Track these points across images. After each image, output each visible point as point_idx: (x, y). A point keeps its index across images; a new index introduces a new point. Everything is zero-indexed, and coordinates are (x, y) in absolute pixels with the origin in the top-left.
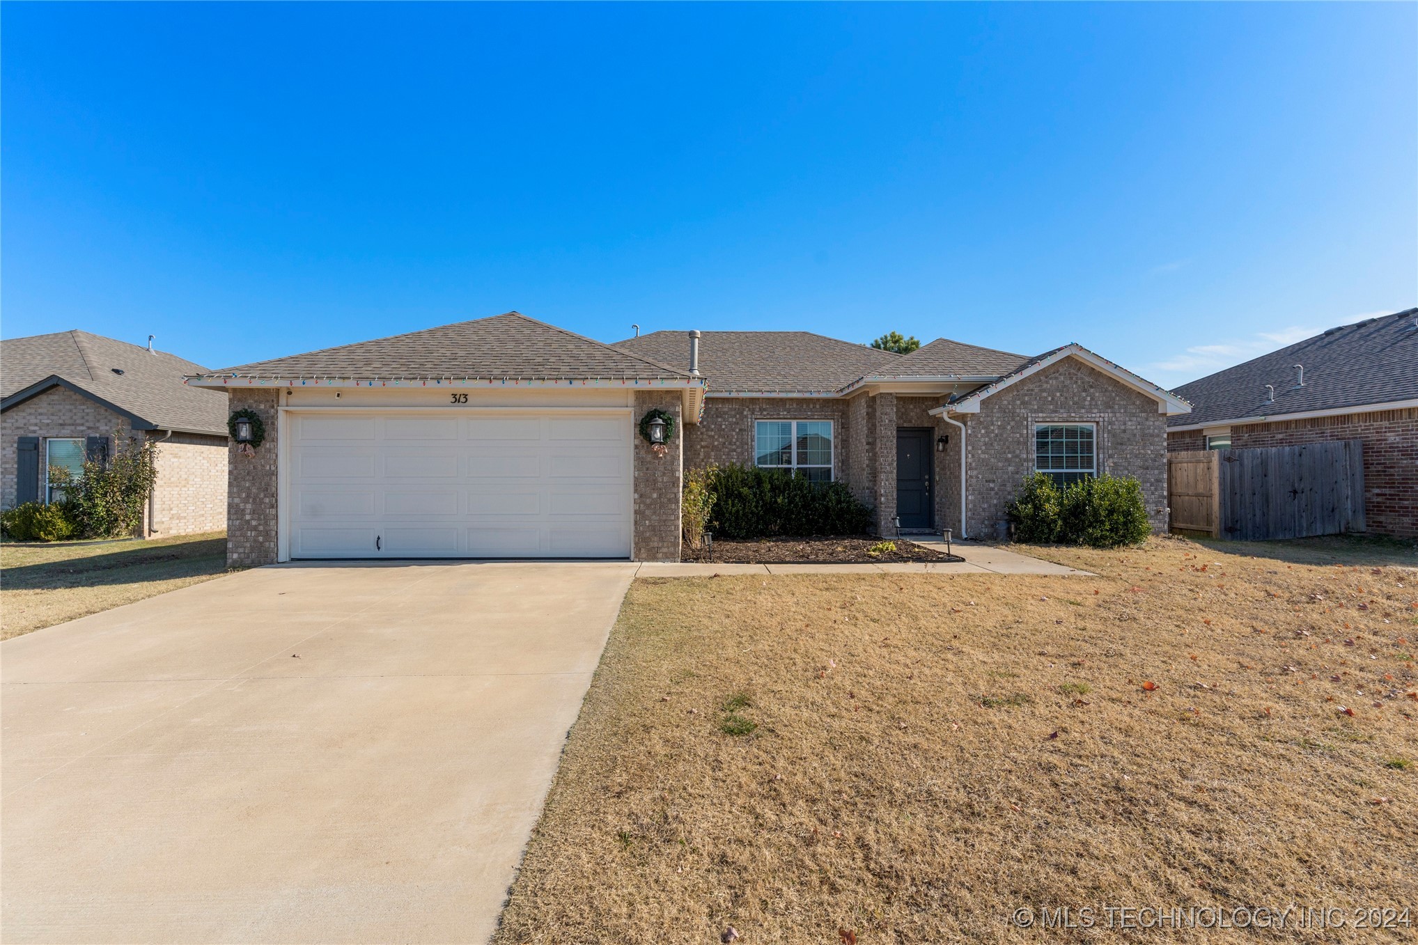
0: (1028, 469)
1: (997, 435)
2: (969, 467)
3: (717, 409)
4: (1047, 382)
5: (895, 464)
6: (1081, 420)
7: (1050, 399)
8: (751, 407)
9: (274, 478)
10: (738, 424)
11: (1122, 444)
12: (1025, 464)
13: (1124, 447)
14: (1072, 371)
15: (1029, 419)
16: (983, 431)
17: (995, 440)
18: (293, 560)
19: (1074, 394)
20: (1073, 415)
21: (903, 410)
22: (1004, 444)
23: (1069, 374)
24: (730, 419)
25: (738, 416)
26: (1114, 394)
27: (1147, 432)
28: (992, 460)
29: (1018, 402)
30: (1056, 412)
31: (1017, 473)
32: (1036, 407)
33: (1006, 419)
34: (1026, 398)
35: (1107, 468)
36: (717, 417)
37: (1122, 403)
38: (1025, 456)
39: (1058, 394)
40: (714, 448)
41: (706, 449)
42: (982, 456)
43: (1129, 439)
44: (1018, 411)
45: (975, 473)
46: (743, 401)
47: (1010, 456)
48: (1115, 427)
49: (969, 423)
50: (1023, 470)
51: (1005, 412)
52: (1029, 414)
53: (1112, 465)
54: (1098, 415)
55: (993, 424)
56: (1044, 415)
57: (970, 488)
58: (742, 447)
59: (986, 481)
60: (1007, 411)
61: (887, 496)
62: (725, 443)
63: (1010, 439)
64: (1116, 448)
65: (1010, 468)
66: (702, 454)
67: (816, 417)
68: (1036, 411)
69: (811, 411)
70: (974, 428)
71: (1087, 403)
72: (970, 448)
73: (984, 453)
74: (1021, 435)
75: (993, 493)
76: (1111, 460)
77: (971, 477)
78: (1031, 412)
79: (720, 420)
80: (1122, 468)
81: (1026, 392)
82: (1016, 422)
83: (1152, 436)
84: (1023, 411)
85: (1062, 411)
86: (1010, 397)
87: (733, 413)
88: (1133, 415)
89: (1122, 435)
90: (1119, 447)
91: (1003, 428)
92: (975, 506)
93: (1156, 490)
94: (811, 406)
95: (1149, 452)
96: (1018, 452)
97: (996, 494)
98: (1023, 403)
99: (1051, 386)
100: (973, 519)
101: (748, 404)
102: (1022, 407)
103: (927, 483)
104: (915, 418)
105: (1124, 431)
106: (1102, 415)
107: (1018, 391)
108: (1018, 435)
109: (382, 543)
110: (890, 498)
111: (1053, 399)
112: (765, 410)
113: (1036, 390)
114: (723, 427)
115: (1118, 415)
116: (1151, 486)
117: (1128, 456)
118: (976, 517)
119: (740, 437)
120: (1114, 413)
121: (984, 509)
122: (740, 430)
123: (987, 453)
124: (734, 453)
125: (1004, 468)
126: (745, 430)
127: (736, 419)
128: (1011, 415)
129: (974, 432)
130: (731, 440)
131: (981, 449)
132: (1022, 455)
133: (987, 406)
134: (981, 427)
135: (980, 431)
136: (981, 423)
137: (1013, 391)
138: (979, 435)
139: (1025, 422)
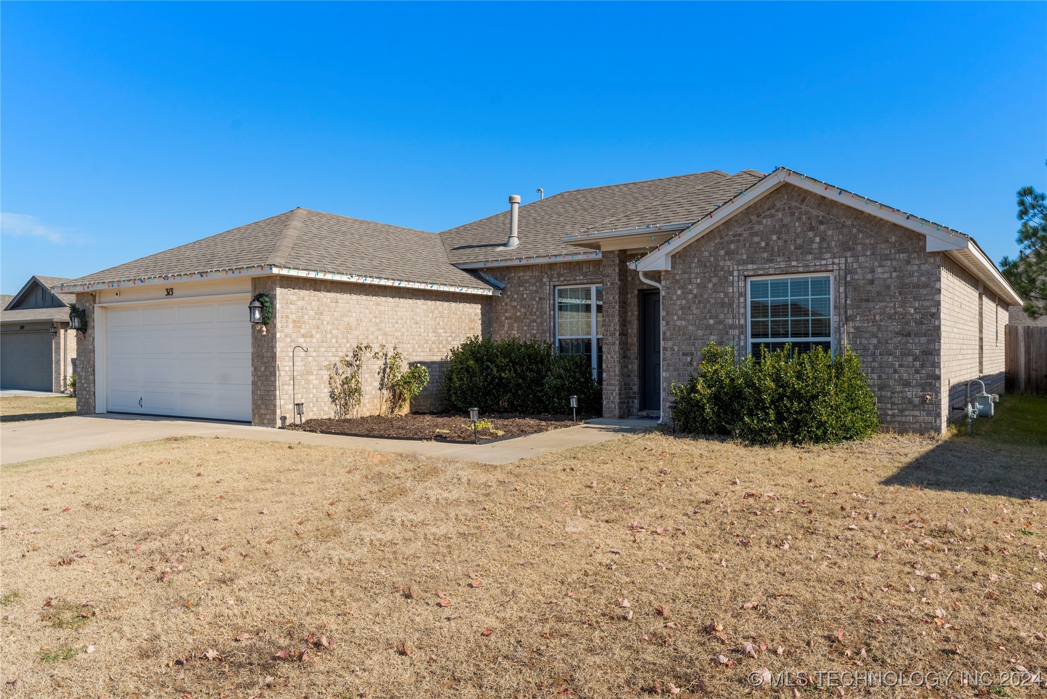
1: (695, 296)
3: (519, 277)
4: (760, 223)
6: (806, 269)
7: (763, 244)
8: (549, 273)
9: (92, 354)
10: (537, 292)
11: (867, 301)
12: (733, 332)
13: (872, 305)
14: (794, 204)
15: (735, 273)
16: (679, 292)
17: (694, 303)
18: (108, 412)
19: (797, 235)
20: (794, 263)
22: (705, 307)
23: (790, 208)
24: (531, 288)
26: (855, 230)
27: (908, 281)
28: (691, 328)
29: (722, 252)
30: (771, 261)
32: (745, 257)
33: (707, 275)
34: (732, 246)
35: (845, 336)
36: (519, 286)
37: (867, 241)
39: (774, 237)
40: (517, 319)
41: (510, 321)
42: (679, 323)
43: (879, 294)
44: (721, 263)
46: (541, 267)
47: (711, 322)
48: (856, 277)
49: (664, 282)
50: (729, 340)
51: (705, 266)
53: (852, 330)
54: (830, 261)
55: (690, 283)
56: (755, 267)
58: (542, 318)
59: (684, 354)
60: (708, 264)
62: (526, 314)
63: (712, 301)
64: (858, 307)
65: (713, 338)
66: (506, 325)
68: (745, 263)
70: (668, 288)
71: (815, 246)
73: (679, 319)
74: (726, 294)
76: (851, 324)
78: (738, 264)
79: (521, 289)
80: (868, 335)
81: (732, 238)
82: (720, 279)
83: (917, 286)
84: (728, 263)
85: (779, 260)
86: (711, 246)
87: (533, 281)
88: (886, 257)
89: (868, 288)
90: (864, 305)
91: (700, 286)
93: (922, 366)
95: (912, 311)
96: (722, 316)
98: (728, 253)
99: (766, 226)
101: (546, 270)
102: (727, 258)
105: (872, 282)
106: (836, 261)
107: (722, 238)
108: (722, 295)
111: (767, 244)
112: (562, 275)
113: (746, 234)
114: (525, 296)
115: (862, 259)
116: (915, 360)
117: (878, 317)
119: (539, 306)
120: (856, 256)
122: (540, 299)
123: (685, 320)
124: (535, 324)
125: (705, 338)
126: (544, 299)
127: (536, 287)
128: (713, 269)
129: (668, 293)
130: (532, 310)
131: (676, 314)
132: (727, 320)
133: (684, 260)
134: (676, 286)
135: (676, 292)
136: (677, 281)
137: (715, 238)
138: (675, 298)
139: (731, 278)
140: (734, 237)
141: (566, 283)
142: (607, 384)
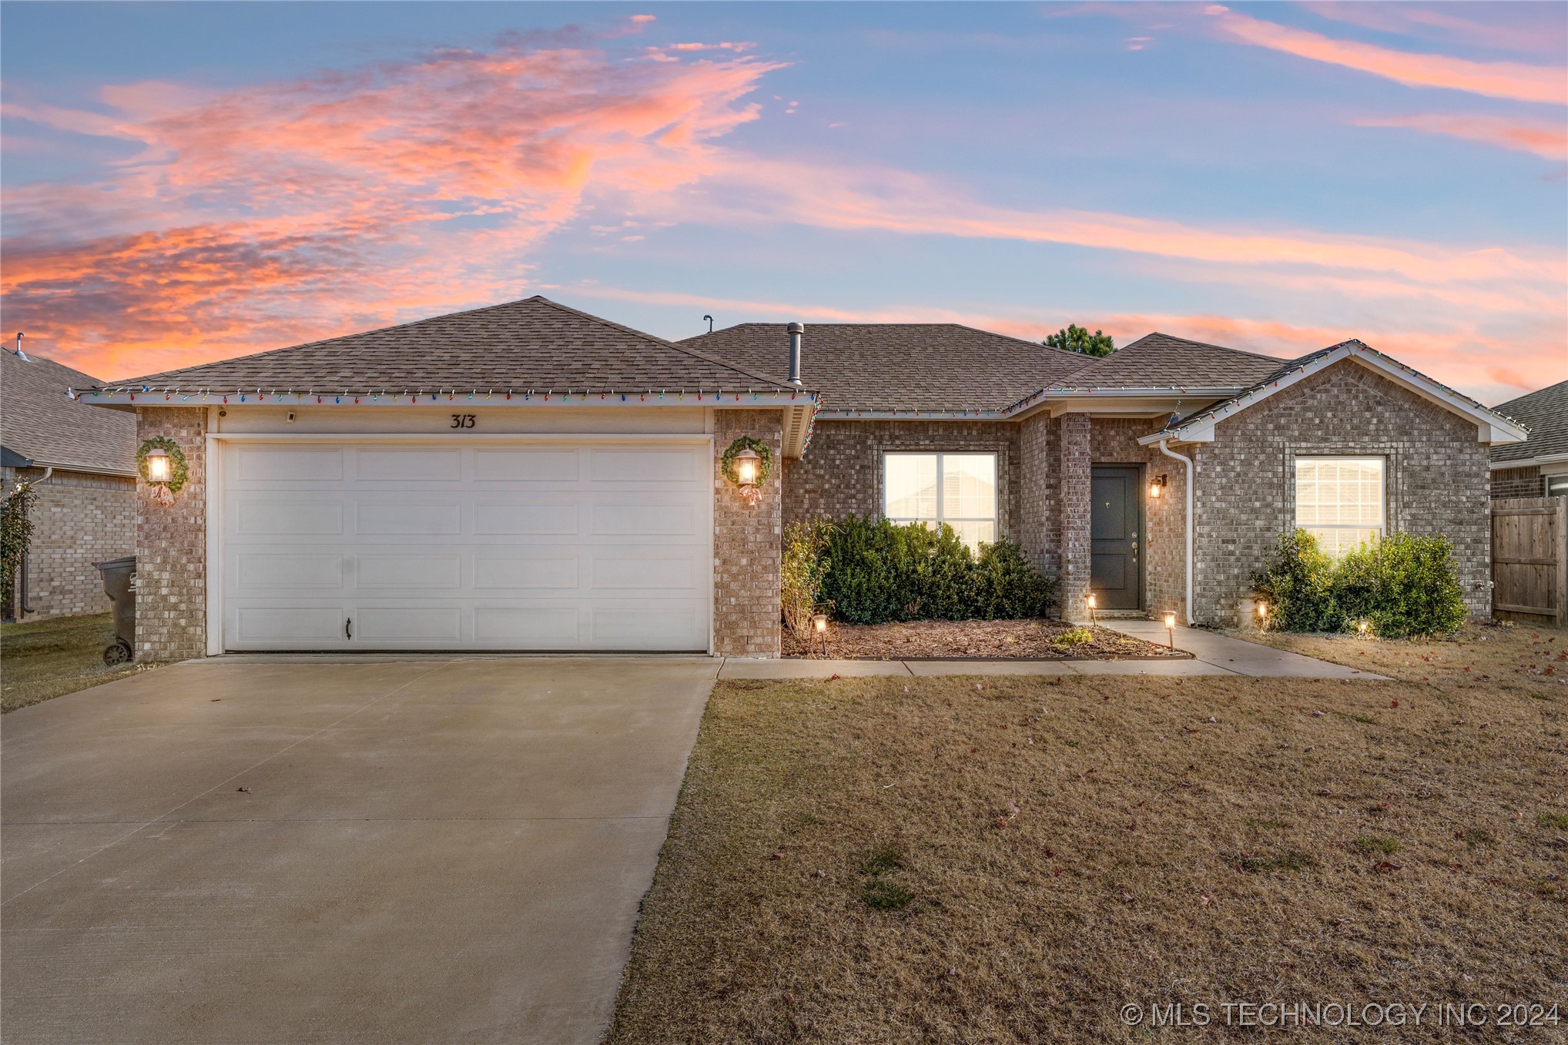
0: (1284, 525)
1: (1239, 475)
2: (1198, 521)
3: (828, 437)
4: (1313, 397)
5: (1089, 516)
6: (1364, 451)
7: (1317, 421)
8: (877, 434)
9: (201, 535)
10: (858, 458)
11: (1423, 487)
12: (1281, 516)
13: (1427, 492)
14: (1350, 380)
15: (1287, 451)
16: (1218, 469)
17: (1237, 482)
18: (227, 652)
19: (1353, 414)
20: (1351, 444)
21: (1100, 438)
22: (1250, 487)
23: (1346, 384)
24: (848, 452)
25: (858, 447)
26: (1412, 415)
27: (1460, 469)
28: (1232, 511)
29: (1271, 426)
30: (1326, 440)
31: (1268, 529)
32: (1296, 433)
33: (1253, 451)
34: (1283, 421)
35: (1401, 523)
36: (829, 447)
37: (1424, 427)
38: (1280, 505)
39: (1329, 415)
40: (824, 493)
41: (813, 495)
42: (1217, 505)
43: (1434, 481)
44: (1270, 439)
45: (1206, 529)
46: (865, 425)
47: (1258, 504)
48: (1413, 462)
49: (1198, 457)
50: (1278, 525)
51: (1251, 441)
52: (1287, 444)
53: (1409, 518)
54: (1388, 445)
55: (1233, 459)
56: (1309, 445)
57: (1199, 552)
58: (865, 492)
59: (1224, 542)
60: (1254, 439)
61: (1077, 562)
62: (839, 486)
63: (1259, 481)
64: (1414, 494)
65: (1258, 523)
66: (806, 502)
67: (972, 448)
68: (1296, 440)
69: (966, 440)
70: (1205, 464)
71: (1372, 427)
72: (1199, 493)
73: (1218, 500)
74: (1275, 474)
75: (1232, 558)
76: (1407, 511)
77: (1201, 535)
78: (1290, 441)
79: (832, 452)
80: (1423, 523)
81: (1282, 411)
82: (1268, 456)
83: (1468, 475)
84: (1277, 439)
85: (1335, 439)
86: (1258, 419)
87: (852, 442)
88: (1441, 445)
89: (1424, 474)
90: (1420, 491)
91: (1247, 463)
92: (1206, 577)
93: (1473, 554)
94: (965, 432)
95: (1464, 499)
96: (1269, 499)
97: (1238, 560)
98: (1278, 427)
99: (1320, 402)
100: (1203, 596)
101: (872, 430)
102: (1276, 432)
103: (1134, 545)
104: (1118, 449)
105: (1427, 468)
106: (1394, 444)
107: (1270, 410)
108: (1270, 475)
109: (354, 629)
110: (1081, 565)
111: (1321, 422)
112: (897, 437)
113: (1298, 408)
114: (838, 462)
115: (1418, 445)
116: (1466, 549)
117: (1433, 505)
118: (1208, 594)
119: (861, 477)
120: (1412, 441)
121: (1219, 583)
122: (862, 467)
123: (1225, 501)
124: (854, 501)
125: (1250, 522)
126: (869, 467)
127: (856, 451)
128: (1260, 445)
129: (1205, 470)
130: (849, 482)
131: (1215, 495)
132: (1276, 504)
133: (1225, 432)
134: (1215, 462)
135: (1215, 468)
136: (1216, 456)
137: (1263, 409)
138: (1213, 475)
139: (1281, 456)
140: (1284, 410)
141: (903, 448)
142: (1075, 579)
